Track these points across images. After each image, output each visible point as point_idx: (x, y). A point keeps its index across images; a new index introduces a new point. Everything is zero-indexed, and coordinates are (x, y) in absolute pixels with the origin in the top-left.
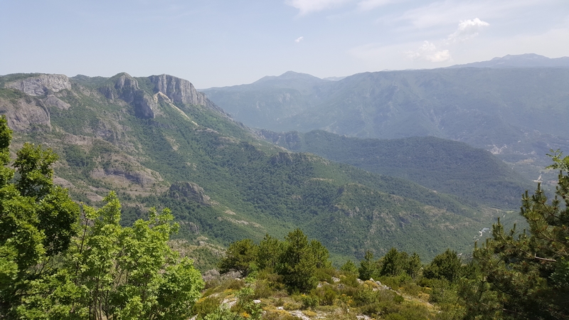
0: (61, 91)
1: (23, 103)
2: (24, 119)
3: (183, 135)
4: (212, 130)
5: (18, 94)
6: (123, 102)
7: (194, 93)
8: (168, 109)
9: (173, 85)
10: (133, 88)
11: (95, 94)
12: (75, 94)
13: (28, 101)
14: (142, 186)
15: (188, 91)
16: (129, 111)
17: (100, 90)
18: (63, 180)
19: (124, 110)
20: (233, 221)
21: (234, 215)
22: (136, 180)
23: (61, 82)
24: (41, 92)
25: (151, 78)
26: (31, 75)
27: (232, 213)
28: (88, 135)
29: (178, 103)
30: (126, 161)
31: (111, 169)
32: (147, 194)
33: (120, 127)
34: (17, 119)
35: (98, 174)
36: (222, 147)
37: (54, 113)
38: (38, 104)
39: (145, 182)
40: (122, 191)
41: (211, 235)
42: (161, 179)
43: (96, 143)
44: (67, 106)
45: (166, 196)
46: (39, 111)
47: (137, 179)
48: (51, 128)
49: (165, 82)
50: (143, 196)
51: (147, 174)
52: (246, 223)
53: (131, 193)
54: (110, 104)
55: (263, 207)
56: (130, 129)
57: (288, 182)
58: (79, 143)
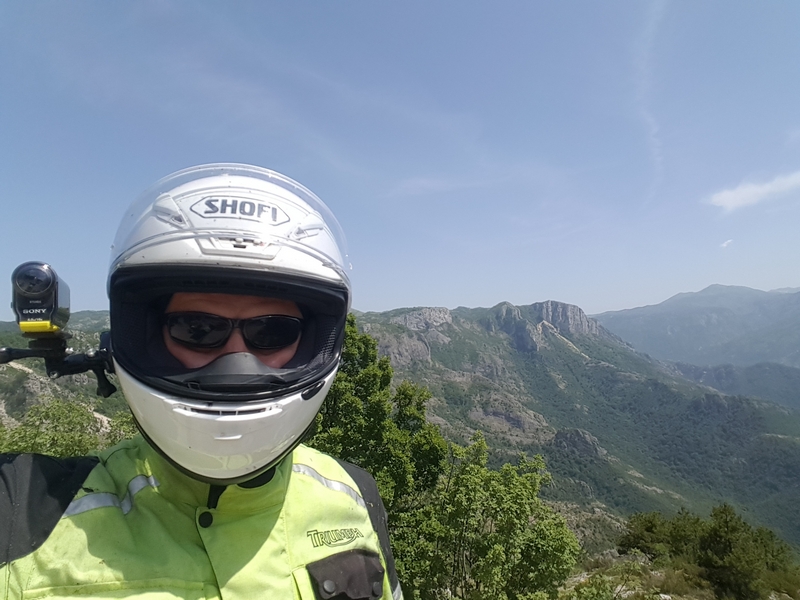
0: (441, 325)
1: (405, 338)
2: (406, 354)
3: (571, 370)
4: (607, 364)
5: (401, 329)
6: (505, 334)
7: (584, 320)
8: (553, 340)
9: (559, 313)
10: (515, 319)
11: (475, 326)
12: (456, 327)
13: (411, 336)
14: (524, 431)
15: (577, 318)
16: (511, 344)
17: (480, 322)
18: (440, 419)
19: (505, 343)
20: (640, 485)
21: (641, 478)
22: (517, 423)
23: (442, 315)
24: (422, 326)
25: (534, 305)
26: (414, 309)
27: (637, 475)
28: (467, 371)
29: (565, 332)
30: (506, 401)
31: (490, 409)
32: (530, 441)
33: (500, 362)
34: (400, 354)
35: (476, 414)
36: (621, 385)
37: (434, 348)
38: (420, 339)
39: (527, 426)
40: (501, 435)
41: (609, 501)
42: (545, 424)
43: (475, 379)
44: (447, 340)
45: (550, 445)
46: (420, 346)
47: (518, 421)
48: (431, 363)
49: (550, 310)
50: (525, 443)
51: (529, 416)
52: (659, 491)
53: (511, 438)
54: (490, 336)
55: (685, 470)
56: (511, 364)
57: (721, 437)
58: (458, 379)
